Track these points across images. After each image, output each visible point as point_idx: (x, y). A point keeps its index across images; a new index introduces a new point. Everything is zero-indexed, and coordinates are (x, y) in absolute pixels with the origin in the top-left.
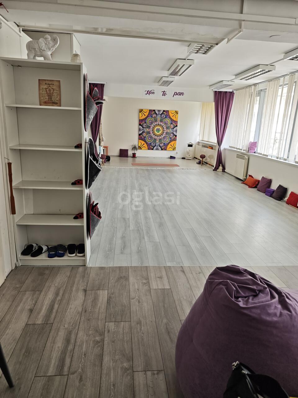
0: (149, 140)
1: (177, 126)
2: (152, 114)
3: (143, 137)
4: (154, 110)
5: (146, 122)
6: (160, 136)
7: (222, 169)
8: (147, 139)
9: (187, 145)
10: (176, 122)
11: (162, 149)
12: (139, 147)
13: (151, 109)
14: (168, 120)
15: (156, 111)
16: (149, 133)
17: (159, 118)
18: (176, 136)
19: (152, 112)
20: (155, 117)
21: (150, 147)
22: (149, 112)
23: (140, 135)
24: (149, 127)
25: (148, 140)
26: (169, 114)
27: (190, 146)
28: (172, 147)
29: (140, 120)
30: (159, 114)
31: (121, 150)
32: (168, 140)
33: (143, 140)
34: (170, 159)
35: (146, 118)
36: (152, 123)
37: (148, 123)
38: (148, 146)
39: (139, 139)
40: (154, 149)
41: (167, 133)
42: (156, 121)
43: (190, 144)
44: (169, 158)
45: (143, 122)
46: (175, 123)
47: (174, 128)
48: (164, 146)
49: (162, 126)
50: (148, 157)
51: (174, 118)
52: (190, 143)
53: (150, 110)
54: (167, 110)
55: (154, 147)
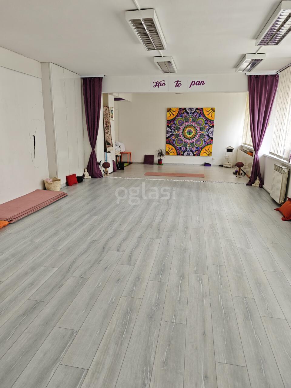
0: (179, 144)
1: (213, 126)
2: (182, 113)
3: (171, 141)
4: (185, 109)
5: (175, 123)
6: (192, 139)
7: (259, 183)
8: (176, 142)
9: (226, 150)
10: (212, 121)
11: (194, 155)
12: (167, 152)
13: (181, 107)
14: (202, 120)
15: (187, 109)
16: (178, 135)
17: (190, 117)
18: (212, 139)
19: (182, 111)
20: (186, 117)
21: (180, 152)
22: (179, 111)
23: (167, 138)
24: (178, 129)
25: (177, 144)
26: (203, 112)
27: (230, 150)
28: (207, 151)
29: (167, 121)
30: (191, 113)
31: (146, 156)
32: (201, 144)
33: (171, 144)
34: (204, 167)
35: (175, 118)
36: (181, 124)
37: (178, 124)
38: (177, 151)
39: (167, 143)
40: (184, 155)
41: (200, 136)
42: (187, 121)
43: (230, 148)
44: (202, 165)
45: (172, 123)
46: (211, 123)
47: (210, 128)
48: (197, 151)
49: (195, 127)
50: (177, 164)
51: (209, 117)
52: (230, 146)
53: (180, 109)
54: (201, 107)
55: (185, 152)
